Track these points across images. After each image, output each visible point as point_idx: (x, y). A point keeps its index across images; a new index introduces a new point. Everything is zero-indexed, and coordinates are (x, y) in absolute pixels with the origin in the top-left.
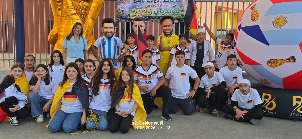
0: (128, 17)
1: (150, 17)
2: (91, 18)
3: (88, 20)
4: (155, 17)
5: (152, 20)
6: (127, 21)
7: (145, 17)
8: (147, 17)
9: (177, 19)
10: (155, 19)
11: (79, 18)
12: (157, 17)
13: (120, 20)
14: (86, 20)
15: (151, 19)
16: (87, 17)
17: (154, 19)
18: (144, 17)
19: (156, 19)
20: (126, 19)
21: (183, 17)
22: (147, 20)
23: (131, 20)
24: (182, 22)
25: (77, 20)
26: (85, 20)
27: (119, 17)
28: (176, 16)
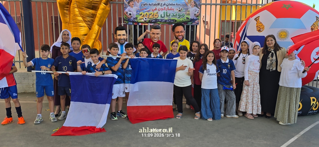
1: (157, 20)
2: (98, 25)
3: (95, 26)
4: (162, 20)
5: (159, 23)
6: (134, 24)
7: (152, 20)
8: (154, 20)
11: (86, 25)
12: (164, 20)
13: (128, 23)
14: (93, 27)
16: (94, 23)
17: (161, 22)
19: (163, 22)
21: (189, 20)
22: (154, 23)
23: (139, 23)
24: (188, 25)
25: (83, 27)
26: (91, 27)
27: (126, 20)
28: (181, 19)
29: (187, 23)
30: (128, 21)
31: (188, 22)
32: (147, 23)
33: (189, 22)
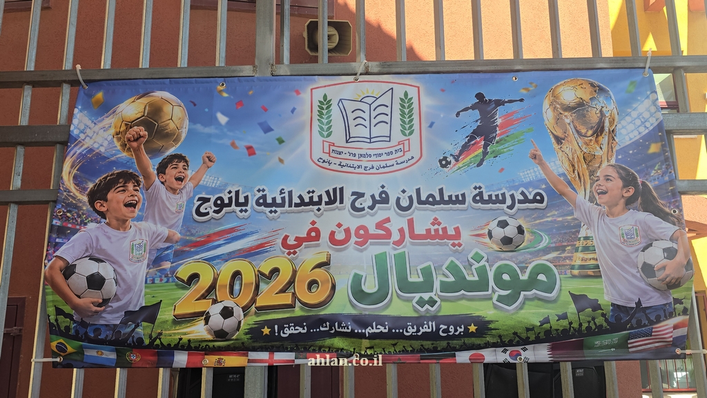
0: (143, 331)
1: (321, 321)
4: (362, 321)
5: (338, 342)
7: (282, 323)
8: (298, 321)
9: (548, 332)
10: (362, 336)
12: (380, 320)
13: (80, 351)
15: (328, 342)
17: (352, 335)
18: (270, 324)
19: (373, 336)
20: (122, 344)
21: (600, 320)
23: (170, 349)
24: (589, 355)
27: (65, 333)
28: (531, 314)
29: (580, 346)
30: (76, 337)
31: (590, 332)
32: (242, 349)
33: (600, 331)
